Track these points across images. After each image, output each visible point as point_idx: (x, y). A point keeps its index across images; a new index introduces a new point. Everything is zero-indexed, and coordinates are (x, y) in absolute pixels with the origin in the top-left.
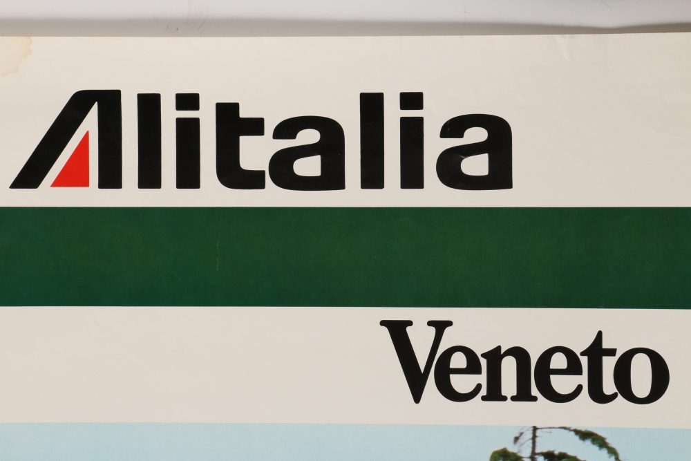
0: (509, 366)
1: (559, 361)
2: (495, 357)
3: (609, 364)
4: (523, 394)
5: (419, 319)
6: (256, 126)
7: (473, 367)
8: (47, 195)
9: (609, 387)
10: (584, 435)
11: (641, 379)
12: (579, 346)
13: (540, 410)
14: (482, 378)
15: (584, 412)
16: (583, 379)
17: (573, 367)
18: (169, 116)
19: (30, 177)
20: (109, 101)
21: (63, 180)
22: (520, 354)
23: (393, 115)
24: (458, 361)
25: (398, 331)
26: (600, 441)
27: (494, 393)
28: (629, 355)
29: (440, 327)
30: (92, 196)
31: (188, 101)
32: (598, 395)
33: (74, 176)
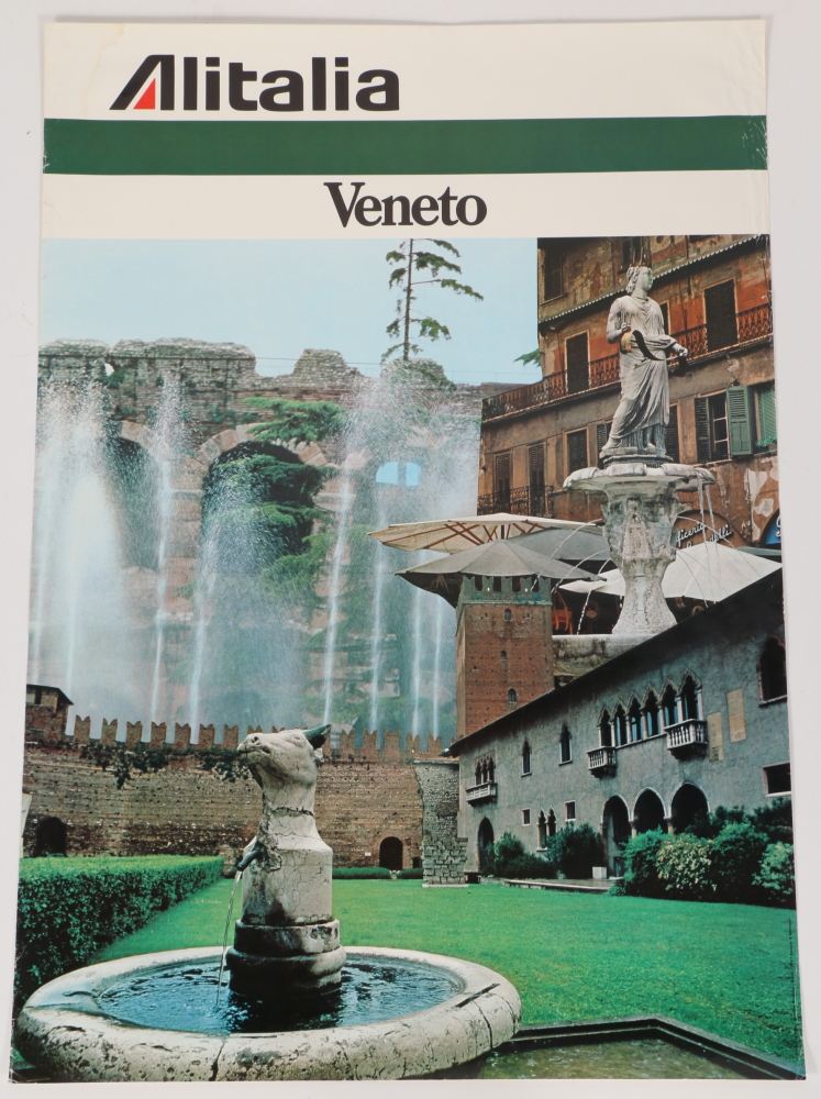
0: (397, 207)
1: (425, 203)
2: (389, 202)
3: (453, 205)
4: (405, 221)
5: (346, 183)
6: (252, 76)
7: (377, 207)
8: (131, 113)
9: (453, 216)
10: (440, 243)
11: (471, 211)
12: (437, 194)
13: (415, 229)
14: (382, 213)
15: (440, 230)
16: (439, 213)
17: (434, 206)
18: (202, 70)
19: (121, 102)
20: (167, 62)
21: (142, 105)
22: (404, 200)
23: (331, 71)
24: (369, 204)
25: (334, 189)
26: (448, 246)
27: (389, 221)
28: (464, 200)
29: (358, 186)
30: (157, 114)
31: (213, 61)
32: (447, 221)
33: (147, 103)
